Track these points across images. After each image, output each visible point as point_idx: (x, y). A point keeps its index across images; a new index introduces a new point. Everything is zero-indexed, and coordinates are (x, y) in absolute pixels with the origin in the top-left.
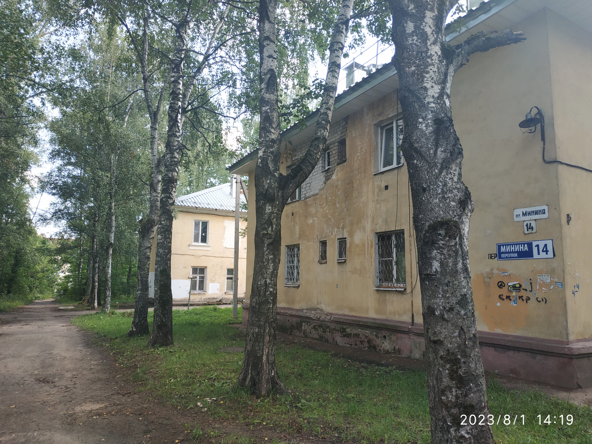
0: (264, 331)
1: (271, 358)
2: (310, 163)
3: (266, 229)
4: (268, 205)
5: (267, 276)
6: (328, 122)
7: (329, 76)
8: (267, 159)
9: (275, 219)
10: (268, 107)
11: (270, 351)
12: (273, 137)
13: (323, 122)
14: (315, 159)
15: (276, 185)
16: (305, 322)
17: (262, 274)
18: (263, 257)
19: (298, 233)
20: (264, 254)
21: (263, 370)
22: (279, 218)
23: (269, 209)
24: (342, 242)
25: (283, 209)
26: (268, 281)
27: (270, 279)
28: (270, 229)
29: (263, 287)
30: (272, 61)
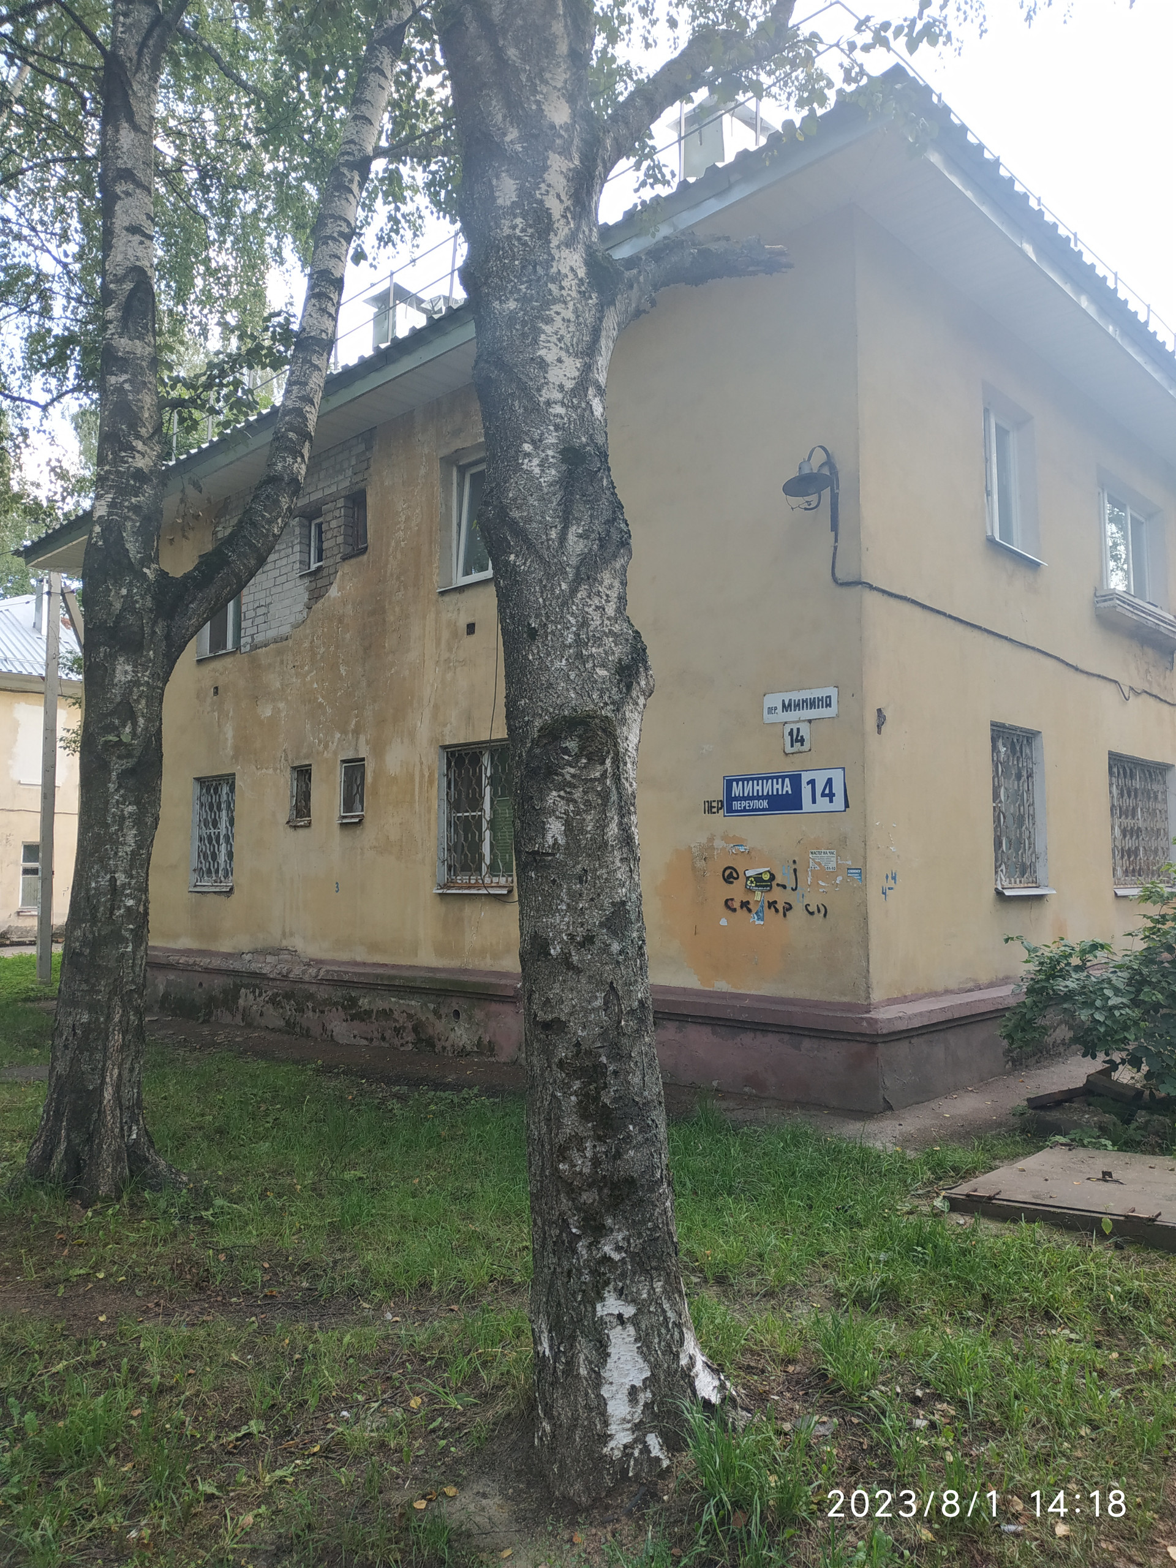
0: (109, 1018)
1: (129, 1094)
2: (252, 546)
3: (111, 729)
4: (121, 659)
5: (116, 866)
6: (305, 436)
7: (309, 309)
8: (121, 528)
9: (143, 702)
10: (124, 377)
11: (126, 1073)
12: (140, 463)
13: (291, 435)
14: (267, 536)
15: (149, 602)
16: (247, 987)
17: (101, 860)
18: (106, 810)
19: (230, 743)
20: (107, 802)
21: (104, 1125)
22: (156, 699)
23: (126, 672)
24: (354, 769)
25: (168, 674)
26: (121, 878)
27: (125, 872)
28: (128, 730)
29: (105, 895)
30: (142, 243)
